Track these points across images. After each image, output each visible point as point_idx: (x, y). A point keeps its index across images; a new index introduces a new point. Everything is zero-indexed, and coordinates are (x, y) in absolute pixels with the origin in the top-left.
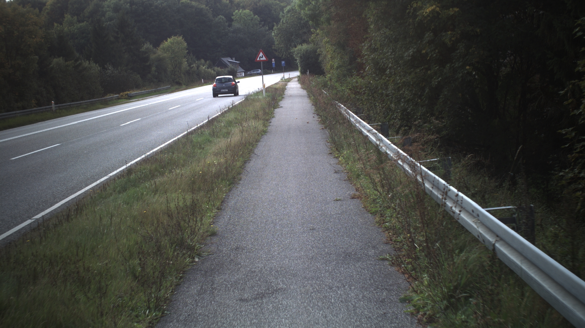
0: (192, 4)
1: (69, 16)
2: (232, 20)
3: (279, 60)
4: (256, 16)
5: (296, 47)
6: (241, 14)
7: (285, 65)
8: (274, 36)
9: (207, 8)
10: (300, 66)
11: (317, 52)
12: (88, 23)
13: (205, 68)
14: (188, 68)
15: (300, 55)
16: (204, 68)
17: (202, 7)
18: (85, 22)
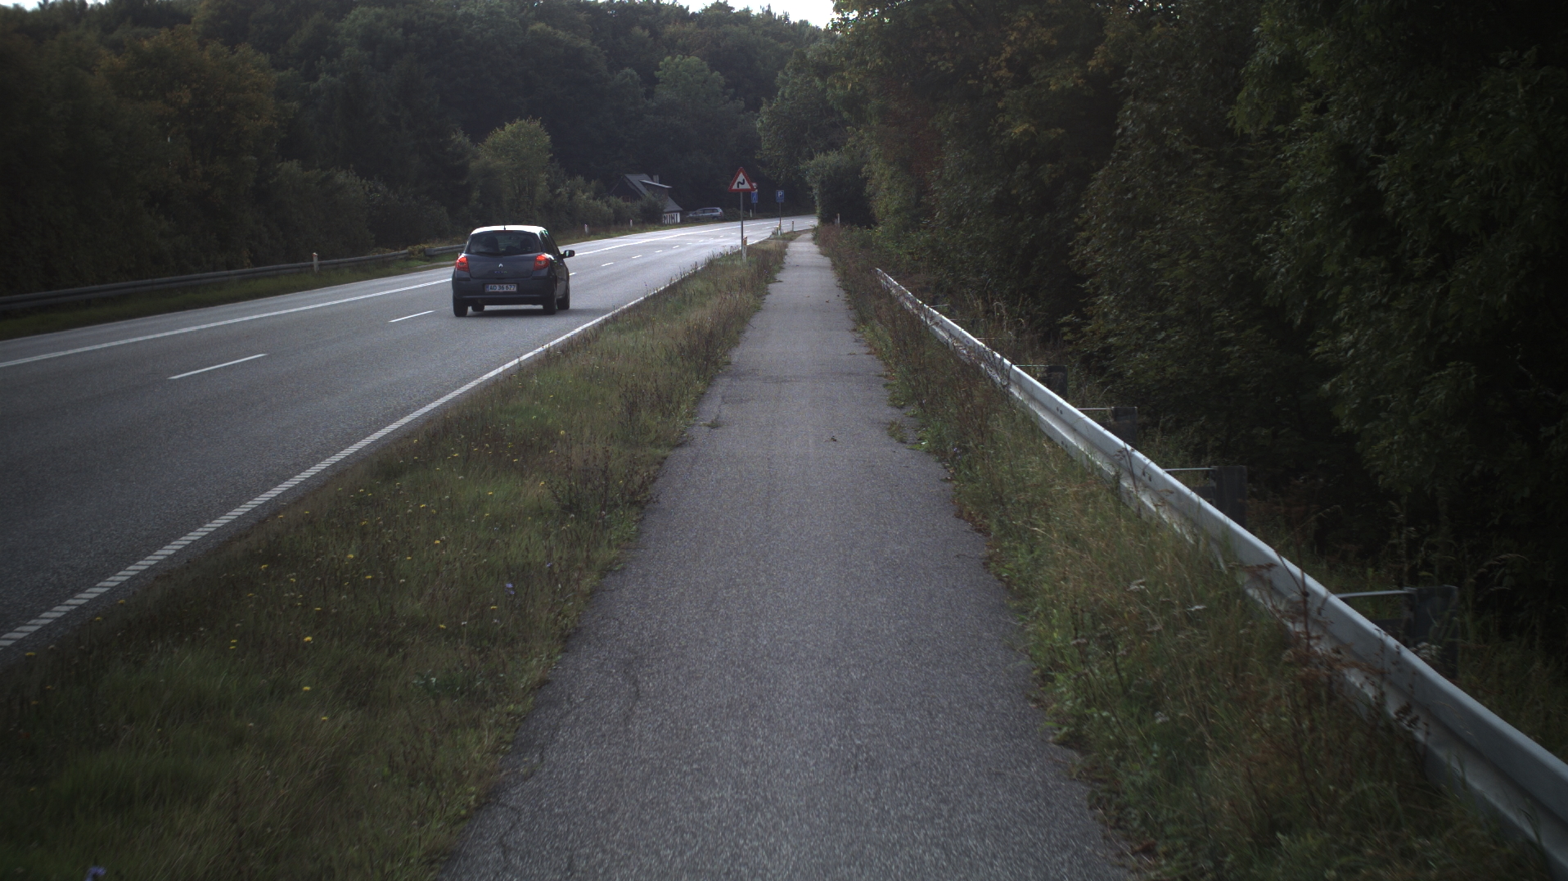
0: (557, 36)
2: (655, 81)
3: (768, 187)
4: (716, 73)
5: (812, 158)
6: (677, 67)
7: (783, 201)
8: (760, 129)
9: (595, 47)
10: (820, 204)
11: (861, 173)
13: (588, 198)
15: (820, 177)
16: (585, 197)
17: (582, 44)
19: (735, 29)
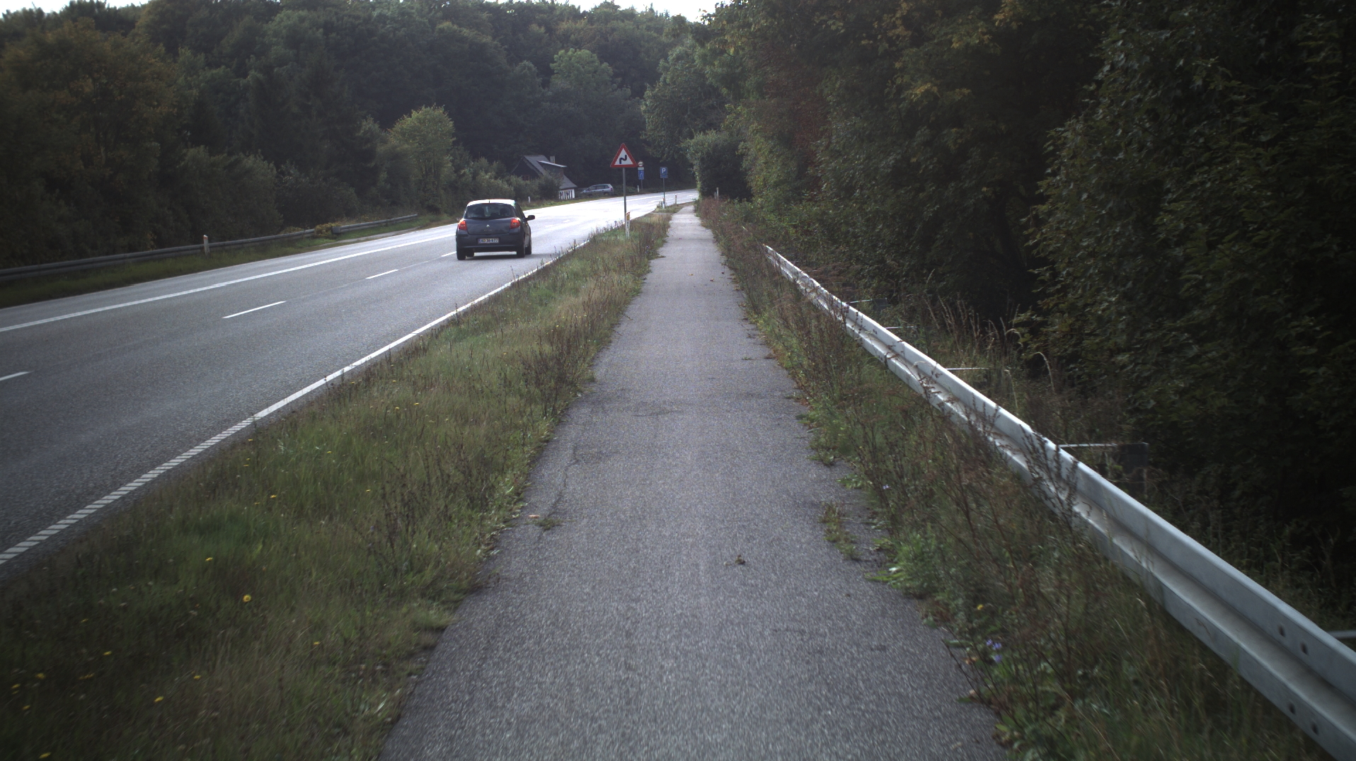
0: (462, 33)
1: (189, 53)
2: (551, 72)
3: (653, 165)
4: (605, 65)
5: (692, 137)
6: (570, 59)
7: (667, 177)
8: (645, 112)
9: (496, 42)
10: (701, 179)
11: (737, 150)
12: (229, 69)
13: (490, 178)
14: (454, 177)
15: (700, 154)
16: (487, 177)
17: (484, 40)
18: (223, 67)
19: (622, 24)
